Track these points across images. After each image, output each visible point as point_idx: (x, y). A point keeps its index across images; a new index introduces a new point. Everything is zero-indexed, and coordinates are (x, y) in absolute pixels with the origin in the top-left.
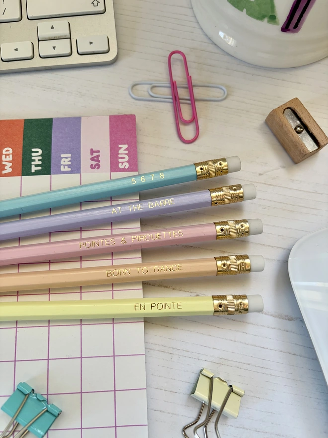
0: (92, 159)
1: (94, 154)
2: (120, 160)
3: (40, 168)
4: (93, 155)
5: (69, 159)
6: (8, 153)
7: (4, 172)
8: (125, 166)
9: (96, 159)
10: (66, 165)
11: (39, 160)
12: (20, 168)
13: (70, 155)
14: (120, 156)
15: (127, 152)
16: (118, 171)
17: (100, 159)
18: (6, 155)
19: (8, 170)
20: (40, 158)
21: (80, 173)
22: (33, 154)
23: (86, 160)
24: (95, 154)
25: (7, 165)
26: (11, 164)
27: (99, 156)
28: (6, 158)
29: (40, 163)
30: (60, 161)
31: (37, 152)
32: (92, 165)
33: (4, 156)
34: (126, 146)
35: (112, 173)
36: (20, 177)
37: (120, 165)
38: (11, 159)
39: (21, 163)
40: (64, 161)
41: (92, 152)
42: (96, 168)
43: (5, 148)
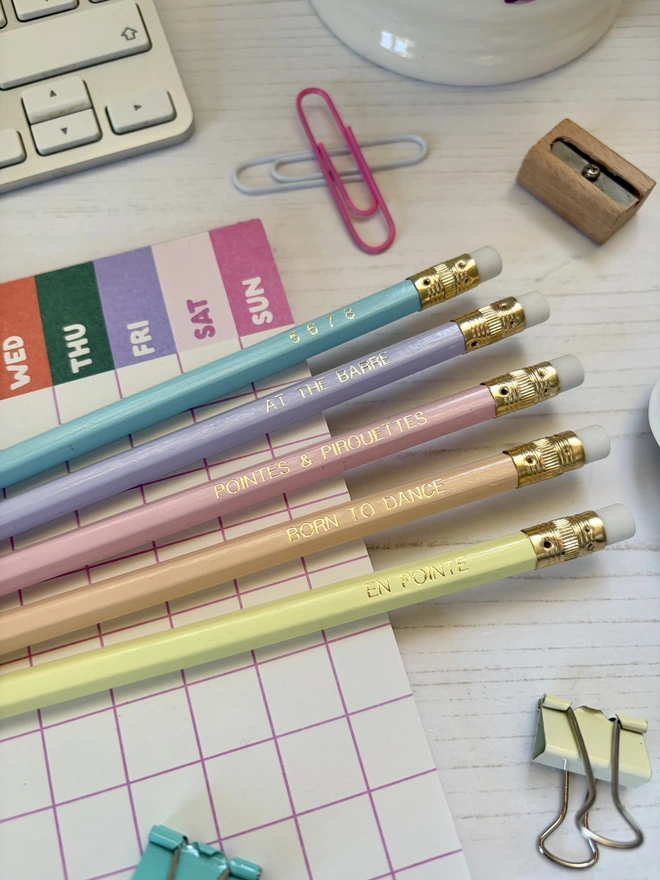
0: (195, 320)
1: (196, 309)
2: (252, 310)
3: (88, 362)
4: (194, 311)
5: (147, 330)
6: (14, 346)
7: (14, 386)
8: (266, 318)
10: (143, 343)
11: (83, 347)
12: (46, 370)
13: (146, 323)
14: (249, 301)
15: (262, 291)
16: (253, 332)
17: (210, 315)
18: (12, 351)
19: (23, 379)
20: (85, 341)
21: (175, 351)
22: (68, 338)
23: (181, 323)
24: (198, 310)
25: (16, 372)
26: (25, 368)
27: (207, 310)
28: (12, 357)
29: (87, 351)
30: (127, 338)
31: (76, 331)
32: (197, 332)
33: (7, 356)
34: (257, 281)
35: (242, 338)
36: (50, 388)
37: (254, 318)
38: (23, 357)
39: (46, 361)
40: (137, 337)
41: (191, 305)
42: (207, 336)
43: (5, 338)
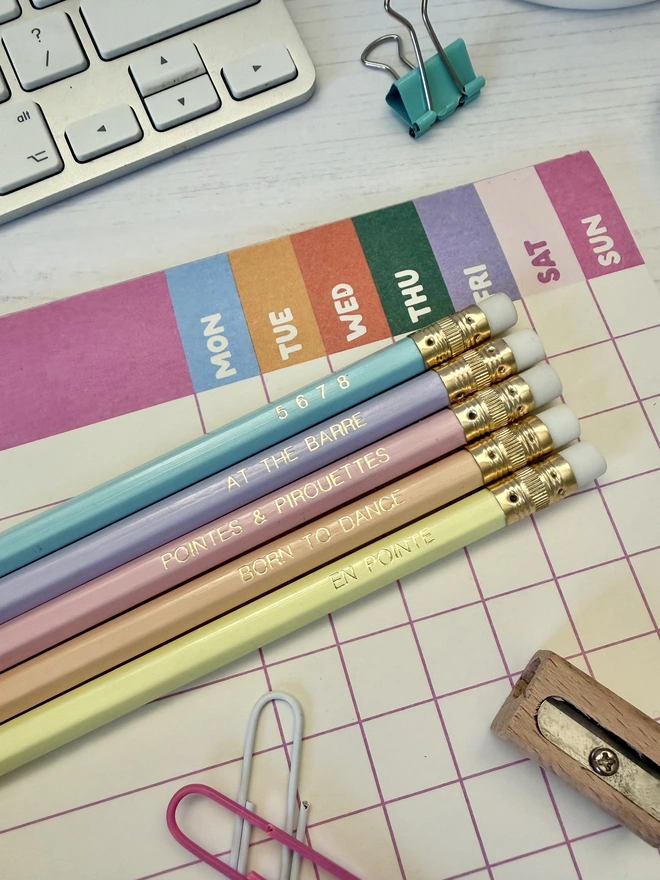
0: (536, 262)
1: (535, 251)
2: (597, 250)
3: (427, 310)
4: (533, 254)
5: (485, 275)
6: (343, 295)
7: (350, 338)
8: (613, 258)
9: (543, 260)
10: (483, 290)
11: (419, 294)
12: (383, 321)
13: (483, 267)
14: (592, 241)
15: (604, 230)
16: (601, 274)
17: (552, 257)
18: (342, 300)
19: (358, 330)
20: (420, 288)
21: (520, 298)
22: (401, 285)
23: (520, 266)
24: (538, 252)
25: (351, 322)
26: (358, 318)
27: (547, 252)
28: (343, 306)
29: (423, 298)
30: (466, 284)
31: (409, 277)
32: (540, 276)
33: (337, 305)
34: (597, 219)
35: (590, 281)
37: (601, 259)
38: (355, 306)
39: (380, 310)
40: (476, 283)
41: (530, 248)
42: (552, 280)
43: (333, 287)
